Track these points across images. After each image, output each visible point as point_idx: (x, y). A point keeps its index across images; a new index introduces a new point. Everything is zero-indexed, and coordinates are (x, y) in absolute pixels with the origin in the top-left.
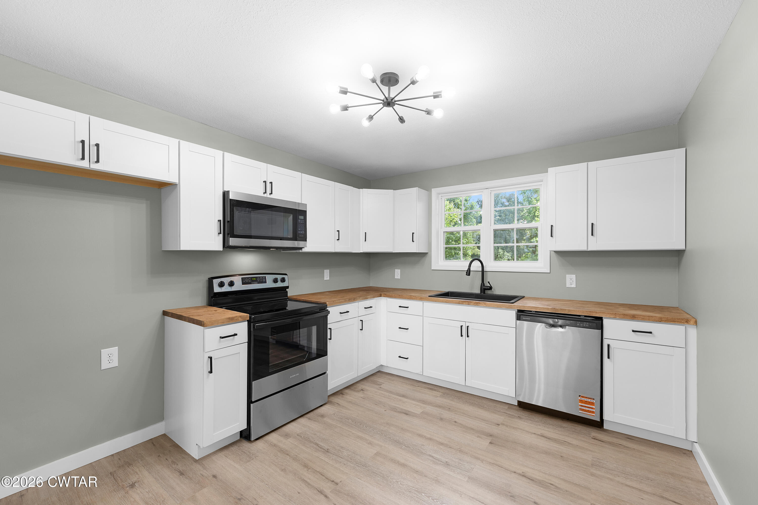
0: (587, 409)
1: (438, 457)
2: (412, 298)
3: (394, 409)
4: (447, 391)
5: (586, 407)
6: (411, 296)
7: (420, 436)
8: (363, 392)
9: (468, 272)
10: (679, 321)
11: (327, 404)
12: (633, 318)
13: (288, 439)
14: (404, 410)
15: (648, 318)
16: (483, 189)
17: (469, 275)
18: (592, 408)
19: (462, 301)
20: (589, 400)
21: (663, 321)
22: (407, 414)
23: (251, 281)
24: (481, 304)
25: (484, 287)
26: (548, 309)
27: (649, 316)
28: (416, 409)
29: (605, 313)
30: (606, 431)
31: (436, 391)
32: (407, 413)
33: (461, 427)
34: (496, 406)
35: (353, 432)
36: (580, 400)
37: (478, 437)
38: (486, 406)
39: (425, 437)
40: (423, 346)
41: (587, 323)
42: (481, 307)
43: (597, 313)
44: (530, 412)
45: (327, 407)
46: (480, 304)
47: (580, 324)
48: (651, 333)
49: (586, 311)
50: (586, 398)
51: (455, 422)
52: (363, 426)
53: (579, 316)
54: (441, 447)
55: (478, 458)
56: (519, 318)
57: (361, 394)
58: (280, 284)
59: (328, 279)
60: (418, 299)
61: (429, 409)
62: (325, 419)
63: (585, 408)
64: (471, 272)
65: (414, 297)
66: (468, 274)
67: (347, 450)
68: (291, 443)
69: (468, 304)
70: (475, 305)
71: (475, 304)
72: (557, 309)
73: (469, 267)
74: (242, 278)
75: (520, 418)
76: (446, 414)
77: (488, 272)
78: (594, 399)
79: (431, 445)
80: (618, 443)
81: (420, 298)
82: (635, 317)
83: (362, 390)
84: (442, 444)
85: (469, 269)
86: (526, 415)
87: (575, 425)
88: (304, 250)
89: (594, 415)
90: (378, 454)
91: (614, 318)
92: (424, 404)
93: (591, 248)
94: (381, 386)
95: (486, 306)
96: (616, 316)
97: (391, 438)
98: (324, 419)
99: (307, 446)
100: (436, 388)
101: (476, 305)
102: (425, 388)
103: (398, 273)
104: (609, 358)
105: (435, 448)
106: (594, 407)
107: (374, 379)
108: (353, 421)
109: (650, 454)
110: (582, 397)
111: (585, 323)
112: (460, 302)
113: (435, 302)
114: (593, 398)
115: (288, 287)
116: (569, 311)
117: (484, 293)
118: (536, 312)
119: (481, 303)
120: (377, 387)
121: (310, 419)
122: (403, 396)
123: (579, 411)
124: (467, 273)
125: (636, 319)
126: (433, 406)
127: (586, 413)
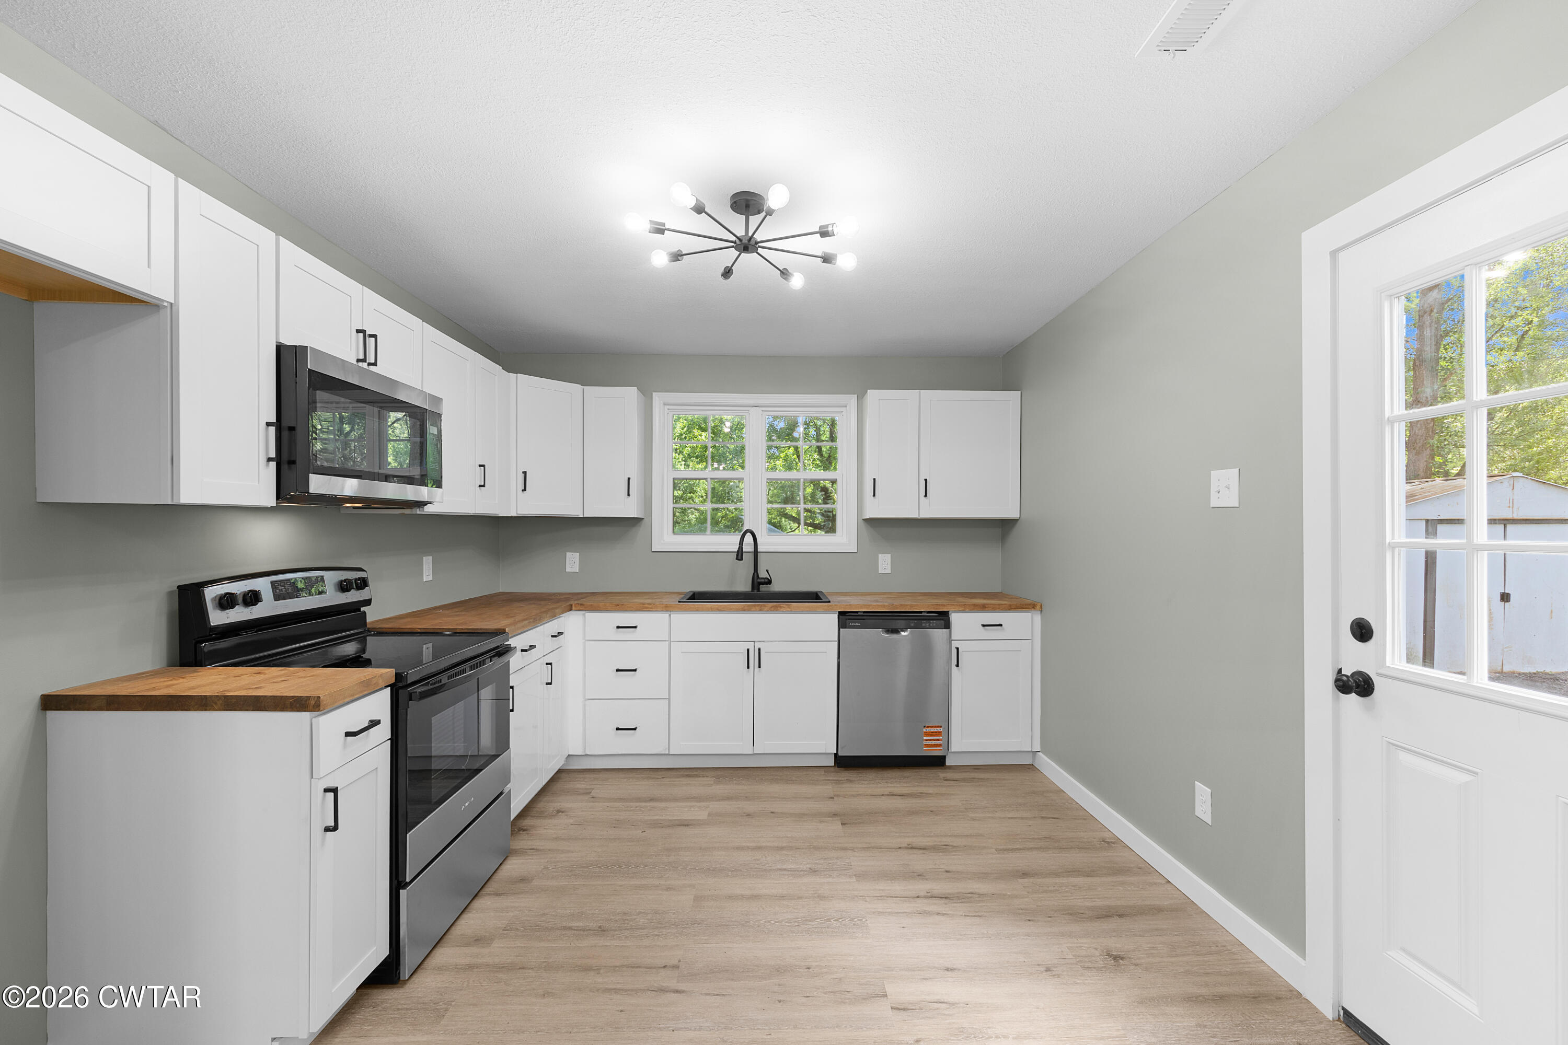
0: (933, 742)
1: (793, 867)
2: (647, 608)
3: (656, 824)
4: (719, 773)
5: (931, 740)
6: (643, 604)
7: (738, 848)
8: (567, 815)
9: (740, 555)
10: (1027, 607)
11: (509, 858)
12: (983, 608)
13: (491, 944)
14: (676, 820)
15: (998, 606)
16: (750, 407)
17: (742, 559)
18: (939, 740)
19: (748, 606)
20: (936, 730)
21: (1013, 609)
22: (688, 825)
23: (292, 589)
24: (784, 607)
25: (759, 580)
26: (884, 606)
27: (999, 605)
28: (698, 812)
29: (953, 605)
30: (950, 767)
31: (700, 777)
32: (686, 824)
33: (787, 818)
34: (808, 774)
35: (620, 883)
36: (925, 732)
37: (821, 822)
38: (794, 778)
39: (748, 847)
40: (669, 699)
41: (935, 621)
42: (783, 612)
43: (944, 605)
44: (855, 770)
45: (514, 861)
46: (781, 607)
47: (926, 623)
48: (1001, 625)
49: (932, 605)
50: (932, 727)
51: (772, 813)
52: (628, 868)
53: (921, 612)
54: (784, 852)
55: (845, 849)
56: (842, 625)
57: (562, 820)
58: (353, 596)
59: (431, 578)
60: (658, 609)
61: (716, 806)
62: (536, 883)
63: (930, 743)
64: (744, 554)
65: (651, 606)
66: (739, 558)
67: (639, 914)
68: (507, 948)
69: (761, 610)
70: (773, 611)
71: (773, 608)
72: (896, 605)
73: (739, 545)
74: (272, 582)
75: (851, 781)
76: (749, 807)
77: (761, 554)
78: (941, 727)
79: (768, 855)
80: (918, 792)
81: (664, 606)
82: (986, 607)
83: (559, 811)
84: (782, 848)
85: (740, 548)
86: (854, 776)
87: (916, 771)
88: (428, 509)
89: (941, 748)
90: (697, 899)
91: (964, 611)
92: (700, 802)
93: (924, 515)
94: (591, 794)
95: (791, 611)
96: (966, 608)
97: (697, 868)
98: (532, 884)
99: (549, 938)
100: (695, 773)
101: (775, 610)
102: (678, 778)
103: (573, 561)
104: (957, 665)
105: (777, 856)
106: (941, 738)
107: (565, 787)
108: (600, 867)
109: (1004, 779)
110: (928, 727)
111: (932, 622)
112: (746, 608)
113: (697, 610)
114: (940, 725)
115: (368, 602)
116: (912, 606)
117: (759, 590)
118: (864, 612)
119: (782, 605)
120: (587, 798)
121: (499, 894)
122: (652, 800)
123: (924, 749)
124: (737, 555)
125: (987, 609)
126: (717, 801)
127: (932, 748)
